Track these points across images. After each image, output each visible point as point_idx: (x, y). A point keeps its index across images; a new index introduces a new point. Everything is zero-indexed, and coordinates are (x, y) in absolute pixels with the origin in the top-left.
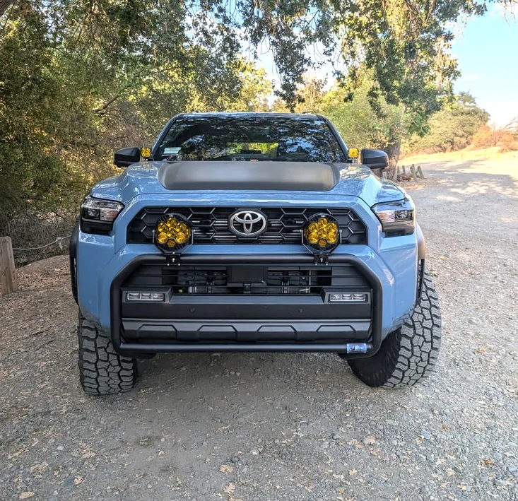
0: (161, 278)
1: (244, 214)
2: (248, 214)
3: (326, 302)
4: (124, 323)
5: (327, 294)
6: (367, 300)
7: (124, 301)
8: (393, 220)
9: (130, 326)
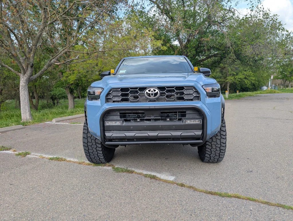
0: (119, 116)
1: (150, 90)
2: (152, 89)
3: (184, 124)
4: (105, 133)
5: (184, 120)
6: (200, 122)
7: (105, 125)
8: (211, 91)
9: (108, 134)
